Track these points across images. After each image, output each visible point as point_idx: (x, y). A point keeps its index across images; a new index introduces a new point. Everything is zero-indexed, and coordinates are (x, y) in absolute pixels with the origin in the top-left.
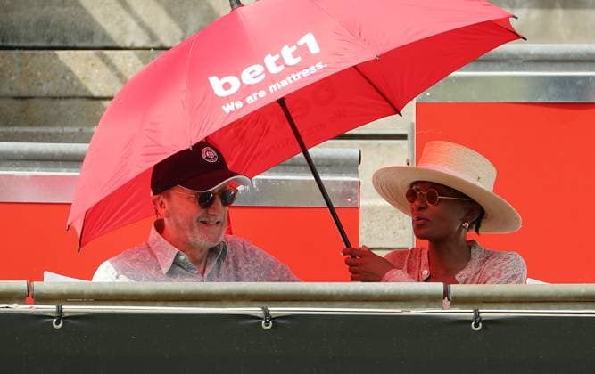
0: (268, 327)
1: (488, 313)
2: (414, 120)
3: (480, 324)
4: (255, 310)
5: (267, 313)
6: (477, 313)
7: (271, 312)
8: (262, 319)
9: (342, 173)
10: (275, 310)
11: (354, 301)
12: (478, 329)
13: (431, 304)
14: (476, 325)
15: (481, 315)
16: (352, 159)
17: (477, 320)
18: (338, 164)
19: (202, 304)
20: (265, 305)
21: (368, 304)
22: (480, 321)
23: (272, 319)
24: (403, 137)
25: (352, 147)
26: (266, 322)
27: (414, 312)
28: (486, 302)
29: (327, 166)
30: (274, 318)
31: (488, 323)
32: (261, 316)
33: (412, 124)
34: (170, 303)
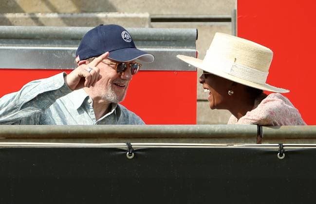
0: (131, 157)
1: (289, 146)
2: (236, 8)
3: (284, 154)
4: (122, 145)
5: (130, 147)
6: (281, 147)
7: (132, 146)
8: (127, 151)
9: (184, 46)
10: (136, 145)
11: (193, 138)
12: (282, 158)
13: (249, 140)
14: (281, 155)
15: (284, 148)
16: (191, 36)
17: (282, 151)
18: (181, 40)
19: (84, 140)
20: (129, 141)
21: (202, 140)
22: (284, 152)
23: (133, 151)
24: (229, 20)
25: (192, 27)
26: (129, 153)
27: (236, 146)
28: (288, 138)
29: (174, 41)
30: (135, 151)
31: (289, 154)
32: (126, 149)
33: (235, 10)
34: (61, 140)
